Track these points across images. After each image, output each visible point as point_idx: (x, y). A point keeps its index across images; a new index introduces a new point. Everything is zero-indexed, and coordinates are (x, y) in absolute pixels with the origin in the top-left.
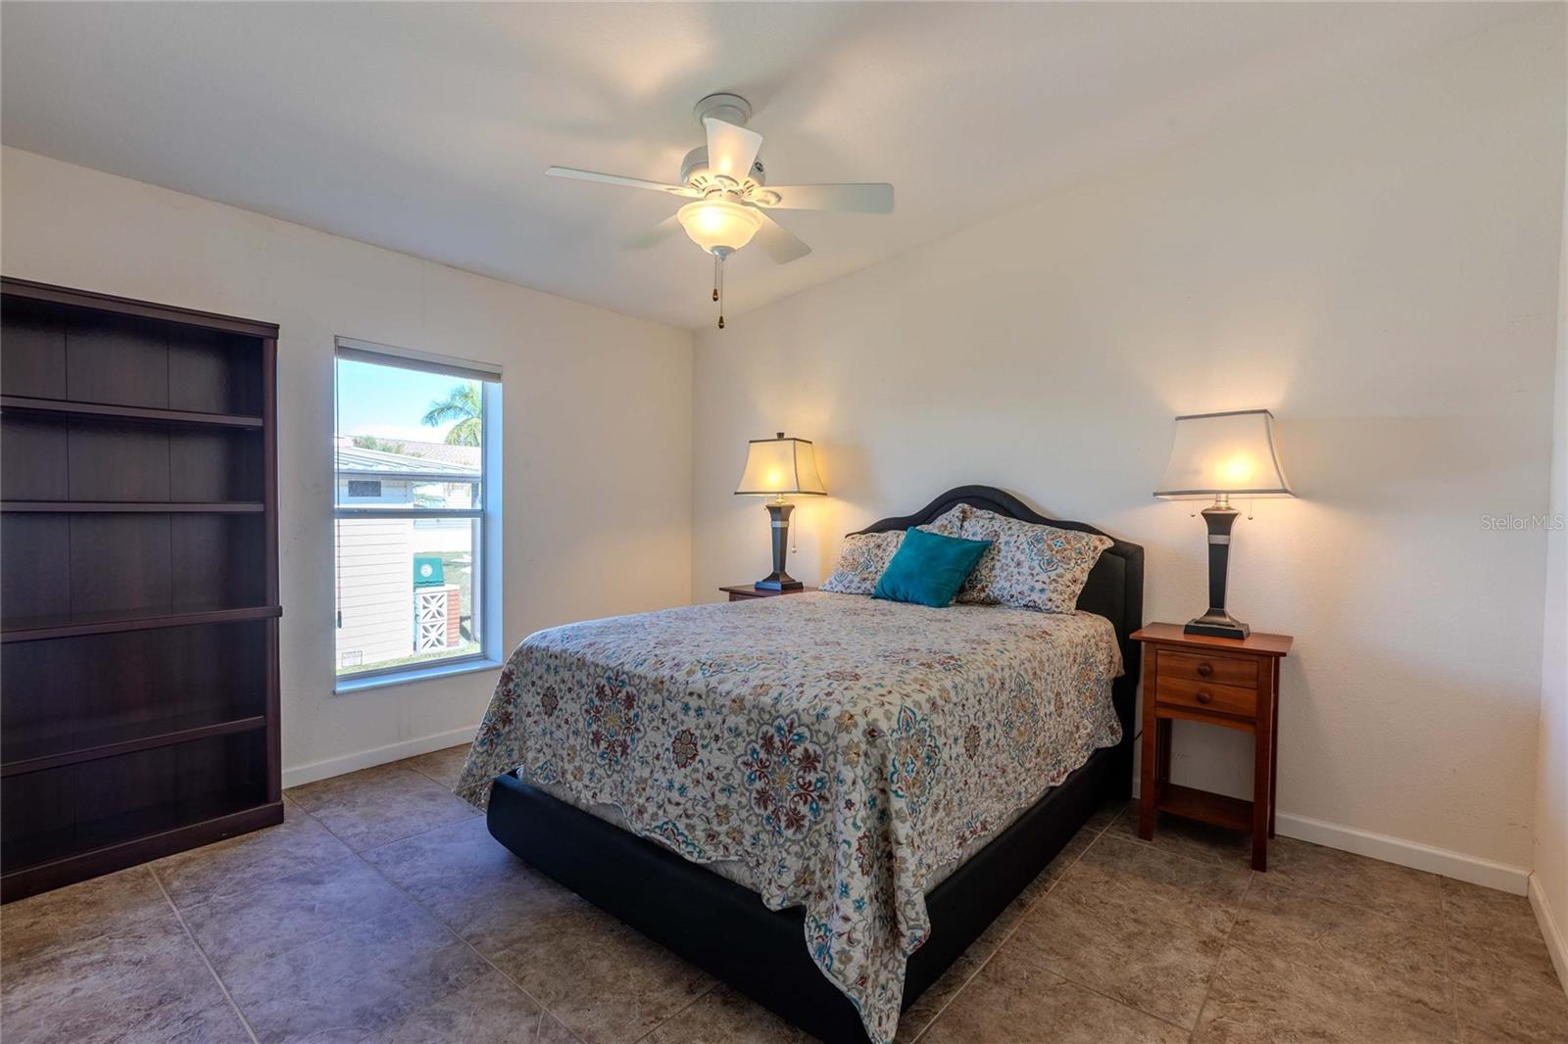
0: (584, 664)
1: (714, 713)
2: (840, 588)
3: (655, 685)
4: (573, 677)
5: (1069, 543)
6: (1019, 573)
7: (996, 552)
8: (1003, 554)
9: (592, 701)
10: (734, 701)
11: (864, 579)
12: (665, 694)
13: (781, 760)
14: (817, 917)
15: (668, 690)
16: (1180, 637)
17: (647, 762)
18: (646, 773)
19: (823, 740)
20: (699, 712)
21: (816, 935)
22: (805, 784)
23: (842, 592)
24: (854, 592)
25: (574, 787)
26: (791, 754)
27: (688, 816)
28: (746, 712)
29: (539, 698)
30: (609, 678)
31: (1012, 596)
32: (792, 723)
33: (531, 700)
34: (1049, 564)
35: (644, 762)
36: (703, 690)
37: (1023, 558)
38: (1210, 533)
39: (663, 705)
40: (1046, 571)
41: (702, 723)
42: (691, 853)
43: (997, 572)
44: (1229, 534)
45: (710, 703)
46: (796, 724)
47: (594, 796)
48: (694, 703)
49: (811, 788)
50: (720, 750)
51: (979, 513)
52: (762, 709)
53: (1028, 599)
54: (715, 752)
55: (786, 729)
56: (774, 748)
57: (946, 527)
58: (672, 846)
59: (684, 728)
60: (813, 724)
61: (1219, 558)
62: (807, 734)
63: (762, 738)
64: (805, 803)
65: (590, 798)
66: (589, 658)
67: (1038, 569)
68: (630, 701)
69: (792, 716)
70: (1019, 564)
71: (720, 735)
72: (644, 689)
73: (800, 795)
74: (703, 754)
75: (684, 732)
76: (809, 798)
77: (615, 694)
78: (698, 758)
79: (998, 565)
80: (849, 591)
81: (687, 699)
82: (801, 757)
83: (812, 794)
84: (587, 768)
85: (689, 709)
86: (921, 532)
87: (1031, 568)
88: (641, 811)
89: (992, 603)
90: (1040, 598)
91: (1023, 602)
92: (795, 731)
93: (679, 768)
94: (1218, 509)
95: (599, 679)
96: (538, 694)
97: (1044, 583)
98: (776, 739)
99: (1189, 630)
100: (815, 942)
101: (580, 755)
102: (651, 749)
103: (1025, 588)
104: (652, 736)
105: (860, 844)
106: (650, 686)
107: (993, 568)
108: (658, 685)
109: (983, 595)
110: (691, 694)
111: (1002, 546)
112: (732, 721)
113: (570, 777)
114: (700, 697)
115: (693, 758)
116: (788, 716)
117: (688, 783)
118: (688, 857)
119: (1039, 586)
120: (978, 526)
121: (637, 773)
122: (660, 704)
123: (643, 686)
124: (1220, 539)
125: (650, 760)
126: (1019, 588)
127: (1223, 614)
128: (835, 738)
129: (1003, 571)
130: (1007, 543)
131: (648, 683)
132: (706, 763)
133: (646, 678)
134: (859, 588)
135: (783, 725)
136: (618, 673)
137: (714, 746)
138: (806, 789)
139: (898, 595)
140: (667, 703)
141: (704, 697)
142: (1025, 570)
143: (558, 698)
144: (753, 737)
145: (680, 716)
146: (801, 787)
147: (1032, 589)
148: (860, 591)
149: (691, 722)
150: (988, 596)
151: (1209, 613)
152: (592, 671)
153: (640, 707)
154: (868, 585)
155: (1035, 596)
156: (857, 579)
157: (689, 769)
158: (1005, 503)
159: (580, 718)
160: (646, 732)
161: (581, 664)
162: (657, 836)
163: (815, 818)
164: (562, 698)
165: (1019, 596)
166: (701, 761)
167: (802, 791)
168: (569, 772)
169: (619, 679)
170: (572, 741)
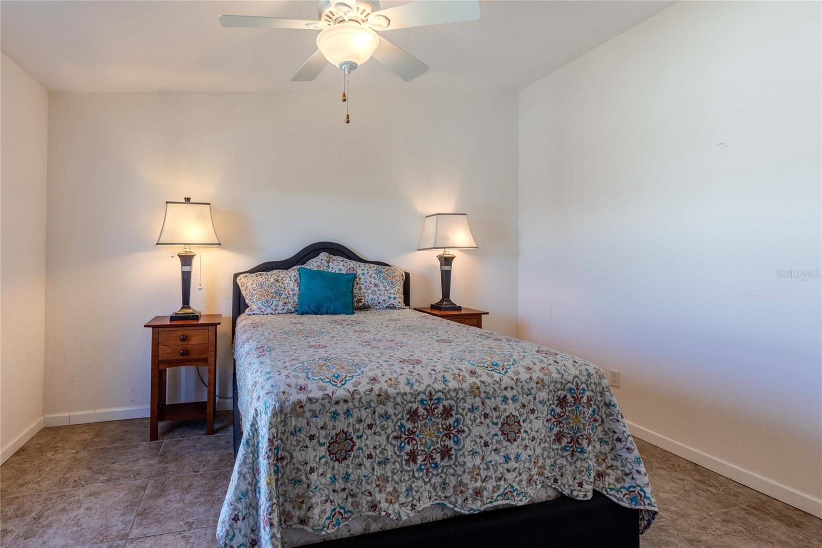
0: (388, 397)
1: (525, 396)
2: (269, 311)
3: (471, 392)
4: (374, 413)
5: (395, 272)
6: (379, 290)
7: (358, 279)
8: (362, 281)
9: (402, 426)
10: (537, 383)
11: (286, 303)
12: (483, 395)
13: (574, 408)
15: (485, 392)
17: (476, 453)
18: (478, 461)
19: (594, 387)
20: (514, 399)
23: (272, 314)
24: (281, 312)
25: (390, 511)
26: (581, 402)
27: (519, 474)
28: (546, 387)
29: (323, 449)
30: (422, 401)
31: (379, 303)
32: (577, 384)
33: (315, 454)
34: (392, 284)
35: (474, 453)
36: (512, 383)
37: (377, 282)
39: (483, 404)
40: (392, 288)
41: (518, 405)
42: (521, 500)
43: (363, 290)
45: (520, 390)
46: (579, 384)
47: (413, 507)
48: (509, 394)
50: (537, 418)
51: (335, 258)
52: (556, 382)
53: (388, 303)
54: (534, 421)
55: (575, 388)
56: (568, 402)
57: (320, 266)
58: (511, 503)
59: (508, 414)
60: (587, 381)
61: (447, 275)
62: (586, 387)
63: (557, 400)
65: (409, 512)
66: (391, 391)
67: (388, 288)
68: (447, 412)
69: (575, 380)
70: (376, 285)
71: (535, 408)
72: (463, 398)
75: (507, 417)
77: (430, 411)
78: (522, 430)
79: (363, 287)
80: (277, 312)
81: (505, 393)
82: (586, 402)
83: (591, 421)
84: (403, 488)
85: (508, 399)
87: (385, 287)
88: (478, 493)
89: (365, 308)
90: (395, 302)
91: (385, 306)
92: (579, 389)
93: (512, 443)
95: (410, 405)
96: (322, 445)
97: (394, 294)
98: (569, 397)
100: (624, 499)
101: (393, 479)
102: (478, 441)
103: (386, 298)
104: (476, 431)
106: (468, 394)
107: (360, 289)
108: (475, 391)
109: (361, 304)
110: (506, 388)
111: (361, 276)
113: (384, 505)
114: (512, 388)
115: (519, 432)
116: (573, 381)
117: (521, 451)
118: (520, 504)
119: (393, 296)
120: (339, 265)
121: (470, 465)
122: (480, 404)
123: (461, 395)
125: (479, 450)
126: (383, 298)
128: (600, 384)
129: (368, 290)
130: (363, 274)
131: (465, 393)
132: (529, 431)
133: (462, 389)
134: (283, 309)
135: (572, 386)
136: (430, 394)
137: (532, 417)
139: (321, 310)
140: (487, 401)
141: (515, 387)
142: (382, 288)
143: (355, 439)
144: (551, 402)
145: (502, 407)
147: (390, 298)
148: (284, 311)
150: (364, 304)
151: (443, 300)
152: (399, 400)
153: (461, 414)
154: (290, 306)
155: (392, 301)
156: (281, 304)
157: (519, 440)
158: (347, 253)
159: (389, 447)
160: (470, 430)
161: (383, 398)
164: (360, 437)
165: (383, 302)
166: (526, 432)
168: (383, 500)
169: (434, 398)
170: (379, 471)
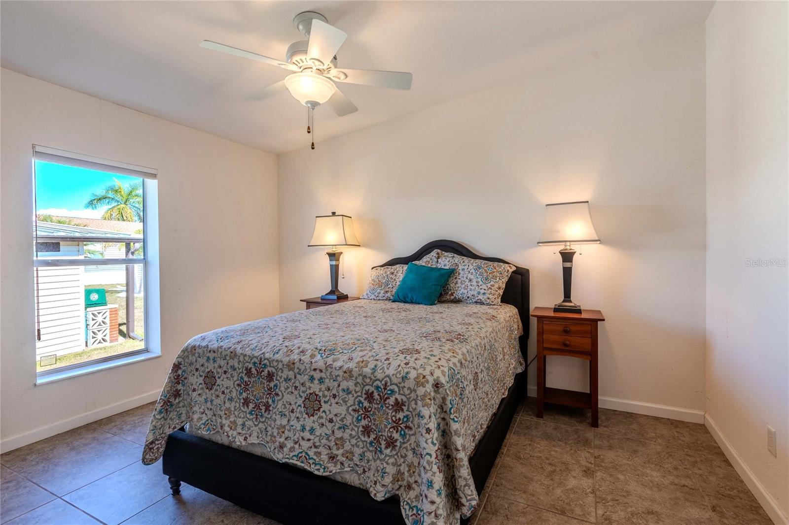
0: (236, 355)
1: (332, 381)
2: (373, 297)
3: (288, 366)
4: (228, 364)
5: (495, 269)
6: (471, 285)
7: (457, 274)
8: (461, 275)
9: (242, 378)
10: (345, 372)
11: (387, 292)
12: (296, 371)
13: (379, 406)
14: (409, 501)
15: (298, 368)
16: (552, 314)
17: (285, 415)
18: (284, 422)
19: (407, 392)
20: (321, 381)
21: (410, 514)
22: (396, 420)
23: (374, 299)
24: (381, 299)
25: (230, 435)
26: (386, 402)
27: (316, 447)
28: (354, 378)
29: (202, 379)
30: (255, 363)
31: (468, 297)
32: (386, 384)
33: (195, 380)
34: (486, 280)
35: (283, 415)
36: (323, 367)
37: (472, 277)
38: (563, 262)
39: (295, 377)
40: (485, 284)
41: (323, 387)
42: (318, 470)
43: (459, 285)
44: (572, 262)
45: (328, 374)
46: (389, 384)
47: (246, 439)
48: (317, 375)
49: (401, 422)
50: (337, 403)
51: (446, 254)
52: (365, 376)
53: (477, 298)
54: (334, 405)
55: (382, 387)
56: (374, 399)
57: (429, 262)
58: (306, 467)
59: (311, 392)
60: (400, 383)
61: (567, 273)
62: (396, 389)
63: (365, 394)
64: (397, 432)
65: (242, 441)
66: (239, 351)
67: (481, 283)
68: (270, 377)
69: (385, 379)
70: (470, 280)
71: (337, 394)
72: (281, 369)
73: (393, 427)
74: (325, 407)
75: (311, 394)
76: (400, 429)
77: (259, 373)
78: (322, 410)
79: (459, 281)
80: (378, 298)
81: (313, 373)
82: (393, 404)
83: (401, 426)
84: (240, 422)
85: (314, 379)
86: (416, 265)
87: (477, 282)
88: (282, 447)
89: (457, 301)
90: (483, 298)
91: (474, 300)
92: (388, 389)
93: (309, 417)
94: (566, 250)
95: (247, 364)
96: (201, 376)
97: (485, 290)
98: (376, 394)
99: (556, 310)
100: (410, 518)
101: (234, 414)
102: (288, 406)
103: (475, 293)
104: (288, 398)
105: (436, 454)
106: (285, 366)
107: (457, 283)
108: (291, 365)
109: (452, 297)
110: (315, 370)
111: (460, 271)
112: (344, 385)
113: (227, 428)
114: (321, 371)
115: (319, 409)
116: (383, 380)
117: (316, 426)
118: (316, 473)
119: (482, 291)
120: (446, 261)
121: (278, 422)
122: (293, 377)
123: (280, 366)
124: (568, 265)
125: (287, 413)
126: (472, 293)
127: (571, 302)
128: (415, 391)
129: (462, 284)
130: (463, 270)
131: (283, 365)
132: (328, 412)
133: (282, 362)
134: (384, 296)
135: (380, 384)
136: (261, 359)
137: (333, 401)
138: (397, 423)
139: (407, 299)
140: (298, 376)
141: (324, 371)
142: (474, 283)
143: (217, 378)
144: (359, 394)
145: (308, 384)
146: (394, 422)
147: (479, 293)
148: (384, 298)
149: (315, 387)
150: (455, 298)
151: (564, 301)
152: (241, 359)
153: (278, 380)
154: (389, 295)
155: (481, 297)
156: (382, 292)
157: (316, 417)
158: (459, 249)
159: (234, 390)
160: (283, 396)
161: (233, 354)
162: (294, 461)
163: (403, 440)
164: (219, 378)
165: (472, 297)
166: (324, 411)
167: (395, 425)
168: (227, 425)
169: (262, 363)
170: (227, 405)
